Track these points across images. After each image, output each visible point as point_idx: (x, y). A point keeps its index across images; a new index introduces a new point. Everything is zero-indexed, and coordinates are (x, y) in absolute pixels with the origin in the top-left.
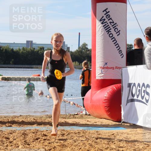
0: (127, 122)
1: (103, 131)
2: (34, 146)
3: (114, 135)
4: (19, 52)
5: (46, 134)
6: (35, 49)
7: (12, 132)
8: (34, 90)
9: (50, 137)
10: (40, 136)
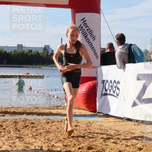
0: (101, 112)
1: (81, 119)
2: (23, 133)
3: (90, 123)
4: (11, 54)
5: (34, 122)
6: (24, 51)
7: (5, 120)
8: (24, 86)
9: (37, 125)
10: (28, 124)
